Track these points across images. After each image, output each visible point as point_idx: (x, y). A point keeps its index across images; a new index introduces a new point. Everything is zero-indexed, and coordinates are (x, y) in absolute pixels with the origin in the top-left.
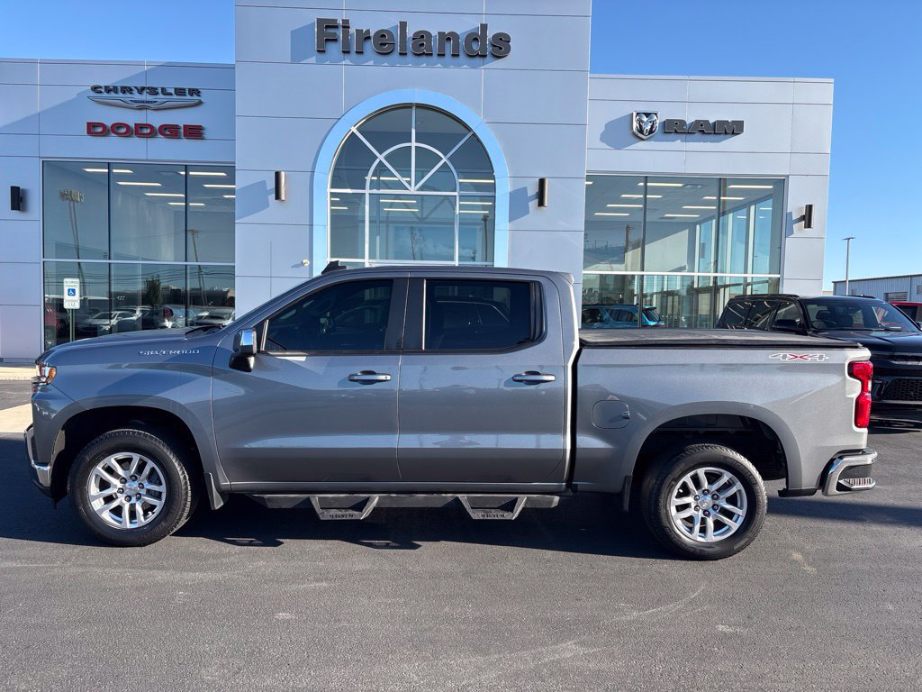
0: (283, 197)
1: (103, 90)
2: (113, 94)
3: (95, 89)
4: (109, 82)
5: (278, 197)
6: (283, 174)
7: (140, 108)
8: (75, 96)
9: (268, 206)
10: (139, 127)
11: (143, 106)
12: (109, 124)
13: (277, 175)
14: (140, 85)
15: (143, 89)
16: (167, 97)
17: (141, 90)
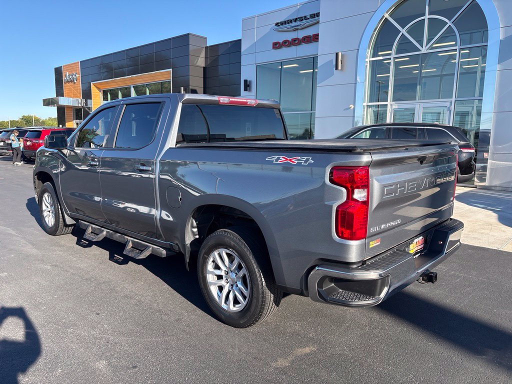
0: (340, 68)
1: (280, 24)
2: (284, 25)
3: (277, 24)
4: (282, 20)
5: (337, 68)
6: (340, 54)
7: (295, 30)
8: (269, 30)
9: (333, 74)
10: (294, 40)
11: (296, 29)
12: (281, 41)
13: (337, 54)
14: (294, 18)
15: (296, 19)
16: (307, 20)
17: (295, 20)
